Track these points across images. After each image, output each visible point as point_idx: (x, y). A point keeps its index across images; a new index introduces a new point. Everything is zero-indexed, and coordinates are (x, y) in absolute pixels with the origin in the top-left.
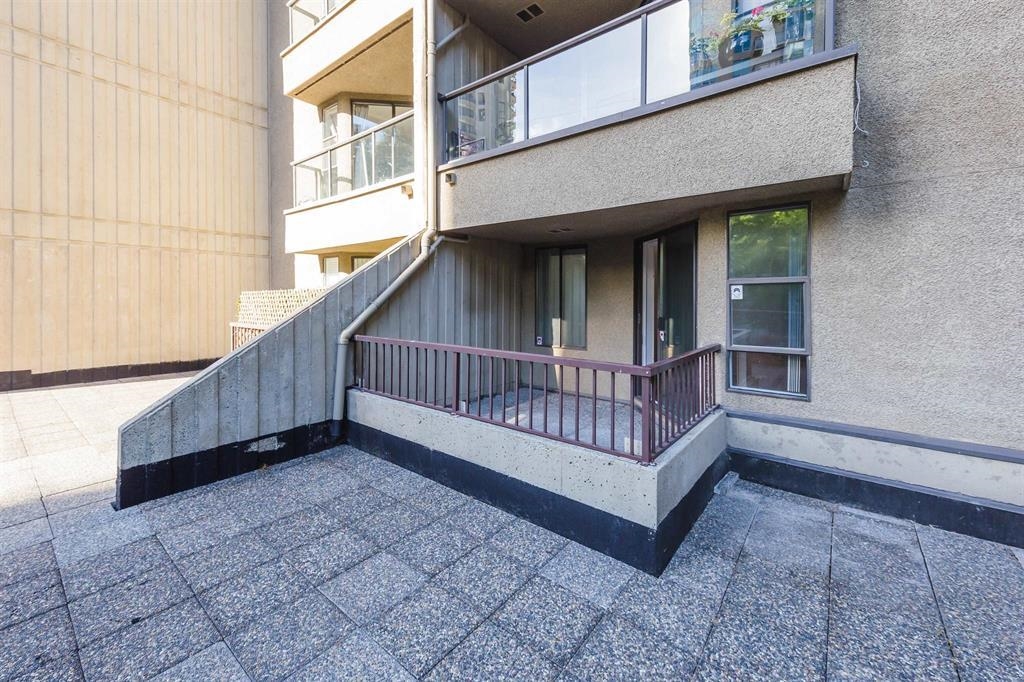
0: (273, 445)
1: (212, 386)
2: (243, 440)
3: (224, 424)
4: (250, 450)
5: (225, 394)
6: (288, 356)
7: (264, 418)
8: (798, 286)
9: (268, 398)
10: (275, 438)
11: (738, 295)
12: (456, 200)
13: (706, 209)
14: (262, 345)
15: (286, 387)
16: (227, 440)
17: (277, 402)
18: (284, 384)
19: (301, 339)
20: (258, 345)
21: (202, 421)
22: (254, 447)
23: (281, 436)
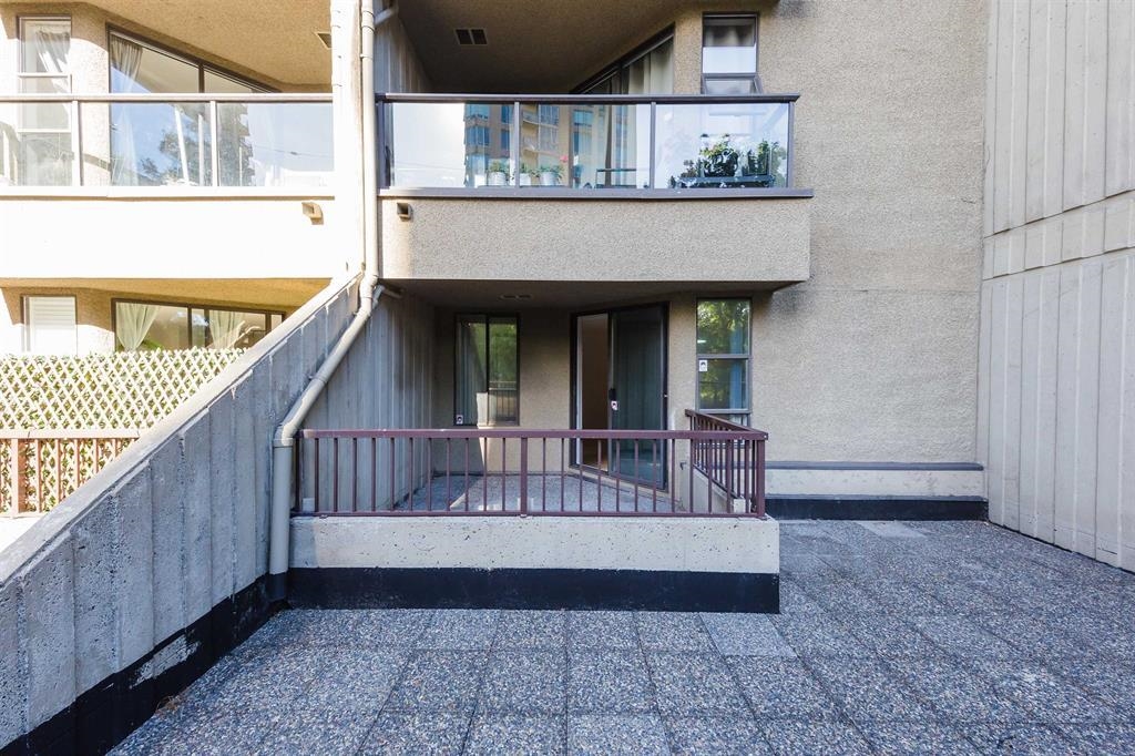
0: (180, 652)
1: (61, 569)
2: (126, 665)
3: (86, 646)
4: (140, 681)
5: (86, 581)
6: (201, 481)
7: (162, 608)
8: (741, 362)
9: (169, 565)
10: (181, 640)
11: (704, 368)
12: (414, 241)
13: (679, 293)
14: (155, 464)
15: (199, 539)
16: (94, 677)
17: (184, 570)
18: (196, 534)
19: (222, 445)
20: (150, 467)
21: (39, 657)
22: (147, 673)
23: (191, 633)
